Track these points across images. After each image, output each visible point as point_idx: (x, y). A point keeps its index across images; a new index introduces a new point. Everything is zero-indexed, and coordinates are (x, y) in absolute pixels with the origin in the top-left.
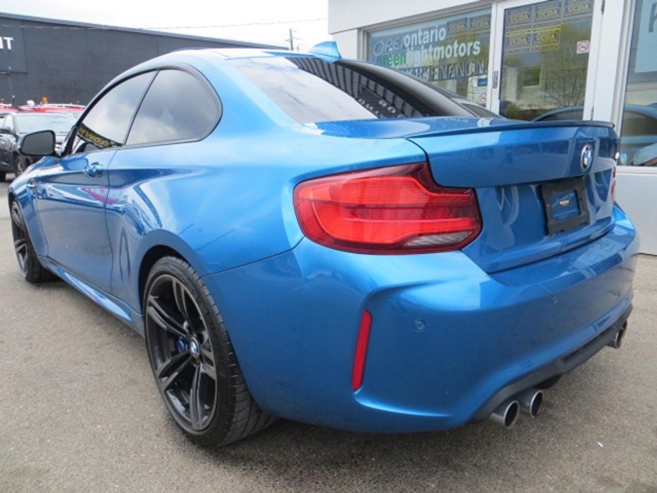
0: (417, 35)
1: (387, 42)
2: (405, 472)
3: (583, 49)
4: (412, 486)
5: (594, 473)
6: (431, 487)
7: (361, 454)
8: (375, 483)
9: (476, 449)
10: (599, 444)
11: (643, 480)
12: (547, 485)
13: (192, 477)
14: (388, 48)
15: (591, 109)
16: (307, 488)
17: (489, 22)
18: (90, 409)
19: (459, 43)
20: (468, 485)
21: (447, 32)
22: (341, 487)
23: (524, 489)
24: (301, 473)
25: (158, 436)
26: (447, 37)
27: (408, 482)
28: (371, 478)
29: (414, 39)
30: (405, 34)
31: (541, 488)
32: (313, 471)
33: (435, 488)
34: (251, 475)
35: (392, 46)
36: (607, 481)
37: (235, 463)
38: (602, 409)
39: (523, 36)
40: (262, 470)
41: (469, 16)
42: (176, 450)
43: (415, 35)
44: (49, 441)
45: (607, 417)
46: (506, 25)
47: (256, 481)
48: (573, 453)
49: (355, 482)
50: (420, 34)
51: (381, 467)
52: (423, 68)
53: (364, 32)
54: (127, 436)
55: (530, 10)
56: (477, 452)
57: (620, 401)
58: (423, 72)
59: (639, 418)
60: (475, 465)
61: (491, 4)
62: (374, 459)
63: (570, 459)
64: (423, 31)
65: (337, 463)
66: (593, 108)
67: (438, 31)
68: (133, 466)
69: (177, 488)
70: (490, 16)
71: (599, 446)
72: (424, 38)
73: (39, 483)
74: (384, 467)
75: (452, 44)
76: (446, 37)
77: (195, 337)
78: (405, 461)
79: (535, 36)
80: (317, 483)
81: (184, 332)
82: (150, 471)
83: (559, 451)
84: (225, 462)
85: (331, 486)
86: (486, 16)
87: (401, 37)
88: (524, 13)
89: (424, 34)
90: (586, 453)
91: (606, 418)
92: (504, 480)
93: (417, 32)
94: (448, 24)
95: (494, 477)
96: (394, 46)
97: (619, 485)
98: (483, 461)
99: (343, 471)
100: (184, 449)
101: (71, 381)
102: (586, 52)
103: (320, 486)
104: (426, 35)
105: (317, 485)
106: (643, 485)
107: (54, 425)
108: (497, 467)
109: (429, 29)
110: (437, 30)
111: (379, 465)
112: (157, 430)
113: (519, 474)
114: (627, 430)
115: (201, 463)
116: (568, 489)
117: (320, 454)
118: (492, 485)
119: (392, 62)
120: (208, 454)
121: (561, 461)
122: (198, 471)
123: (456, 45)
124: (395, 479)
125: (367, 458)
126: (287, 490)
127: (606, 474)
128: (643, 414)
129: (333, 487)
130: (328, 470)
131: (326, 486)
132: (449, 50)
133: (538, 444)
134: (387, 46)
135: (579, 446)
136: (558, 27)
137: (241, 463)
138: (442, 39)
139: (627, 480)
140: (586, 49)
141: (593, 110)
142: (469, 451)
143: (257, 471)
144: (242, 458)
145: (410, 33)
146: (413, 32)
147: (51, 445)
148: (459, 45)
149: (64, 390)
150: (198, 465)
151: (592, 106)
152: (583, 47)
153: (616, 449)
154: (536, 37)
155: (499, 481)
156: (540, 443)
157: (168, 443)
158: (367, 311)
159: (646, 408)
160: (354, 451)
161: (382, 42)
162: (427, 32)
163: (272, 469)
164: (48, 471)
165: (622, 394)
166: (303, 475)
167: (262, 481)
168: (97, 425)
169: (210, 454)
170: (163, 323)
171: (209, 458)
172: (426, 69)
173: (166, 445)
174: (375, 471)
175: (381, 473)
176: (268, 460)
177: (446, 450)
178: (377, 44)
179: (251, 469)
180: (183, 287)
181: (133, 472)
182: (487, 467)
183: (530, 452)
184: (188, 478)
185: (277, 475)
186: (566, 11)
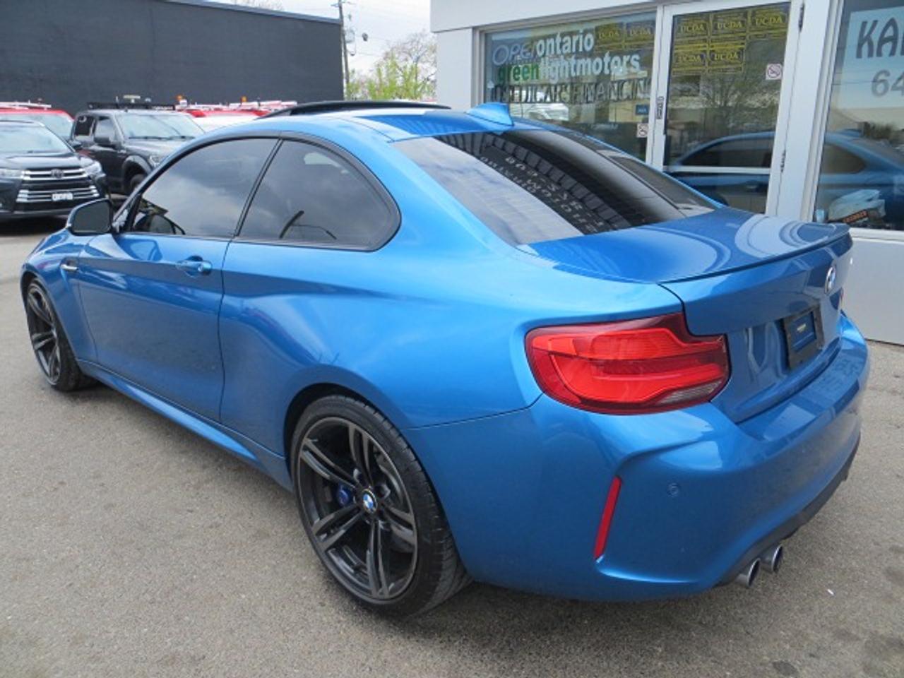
0: (555, 40)
1: (512, 48)
2: (626, 635)
3: (774, 75)
4: (637, 653)
5: (829, 626)
6: (658, 651)
7: (570, 616)
8: (595, 650)
9: (697, 603)
10: (829, 591)
11: (882, 632)
12: (782, 642)
13: (383, 654)
14: (513, 56)
15: (783, 152)
16: (520, 661)
17: (653, 30)
18: (222, 574)
19: (612, 55)
20: (697, 647)
21: (595, 40)
22: (559, 657)
23: (758, 648)
24: (508, 642)
25: (323, 605)
26: (597, 47)
27: (631, 647)
28: (589, 645)
29: (550, 45)
30: (537, 39)
31: (776, 647)
32: (521, 639)
33: (662, 653)
34: (451, 648)
35: (519, 53)
36: (843, 635)
37: (428, 634)
38: (824, 548)
39: (696, 53)
40: (462, 642)
41: (626, 21)
42: (351, 622)
43: (551, 41)
44: (187, 618)
45: (833, 557)
46: (675, 36)
47: (459, 655)
48: (803, 603)
49: (572, 651)
50: (558, 39)
51: (597, 631)
52: (561, 84)
53: (481, 32)
54: (283, 607)
55: (707, 20)
56: (699, 607)
57: (843, 537)
58: (561, 91)
59: (867, 558)
60: (700, 623)
61: (656, 7)
62: (586, 622)
63: (802, 611)
64: (563, 35)
65: (546, 629)
66: (785, 152)
67: (584, 37)
68: (306, 644)
69: (371, 669)
70: (653, 23)
71: (829, 594)
72: (564, 47)
73: (200, 672)
74: (601, 631)
75: (602, 56)
76: (593, 47)
77: (370, 489)
78: (622, 623)
79: (712, 54)
80: (530, 654)
81: (353, 483)
82: (330, 650)
83: (787, 601)
84: (416, 633)
85: (547, 657)
86: (647, 22)
87: (532, 42)
88: (699, 22)
89: (564, 40)
90: (816, 603)
91: (831, 559)
92: (735, 639)
93: (554, 36)
94: (597, 29)
95: (724, 636)
96: (521, 52)
97: (858, 639)
98: (708, 618)
99: (555, 638)
100: (360, 620)
101: (180, 537)
102: (778, 78)
103: (535, 657)
104: (567, 42)
105: (531, 656)
106: (882, 637)
107: (185, 597)
108: (725, 624)
109: (571, 34)
110: (581, 36)
111: (595, 629)
112: (318, 597)
113: (749, 630)
114: (856, 573)
115: (386, 637)
116: (805, 645)
117: (523, 618)
118: (723, 646)
119: (520, 76)
120: (392, 625)
121: (792, 614)
122: (387, 646)
123: (607, 58)
124: (617, 644)
125: (578, 620)
126: (499, 664)
127: (842, 627)
128: (870, 552)
129: (550, 658)
130: (538, 638)
131: (541, 657)
132: (597, 64)
133: (764, 595)
134: (513, 53)
135: (808, 595)
136: (743, 44)
137: (434, 634)
138: (588, 49)
139: (865, 632)
140: (778, 75)
141: (784, 154)
142: (690, 606)
143: (457, 643)
144: (433, 627)
145: (545, 38)
146: (549, 37)
147: (191, 624)
148: (611, 59)
149: (178, 549)
150: (385, 639)
151: (783, 149)
152: (774, 72)
153: (848, 596)
154: (714, 56)
155: (730, 641)
156: (766, 593)
157: (338, 613)
158: (619, 477)
159: (872, 545)
160: (561, 612)
161: (506, 48)
162: (567, 38)
163: (473, 639)
164: (204, 657)
165: (845, 529)
166: (511, 646)
167: (466, 654)
168: (240, 594)
169: (394, 624)
170: (324, 471)
171: (395, 630)
172: (566, 87)
173: (336, 615)
174: (591, 635)
175: (599, 638)
176: (464, 629)
177: (664, 607)
178: (498, 48)
179: (449, 641)
180: (366, 436)
181: (310, 653)
182: (714, 625)
183: (757, 604)
184: (379, 656)
185: (481, 647)
186: (754, 23)
